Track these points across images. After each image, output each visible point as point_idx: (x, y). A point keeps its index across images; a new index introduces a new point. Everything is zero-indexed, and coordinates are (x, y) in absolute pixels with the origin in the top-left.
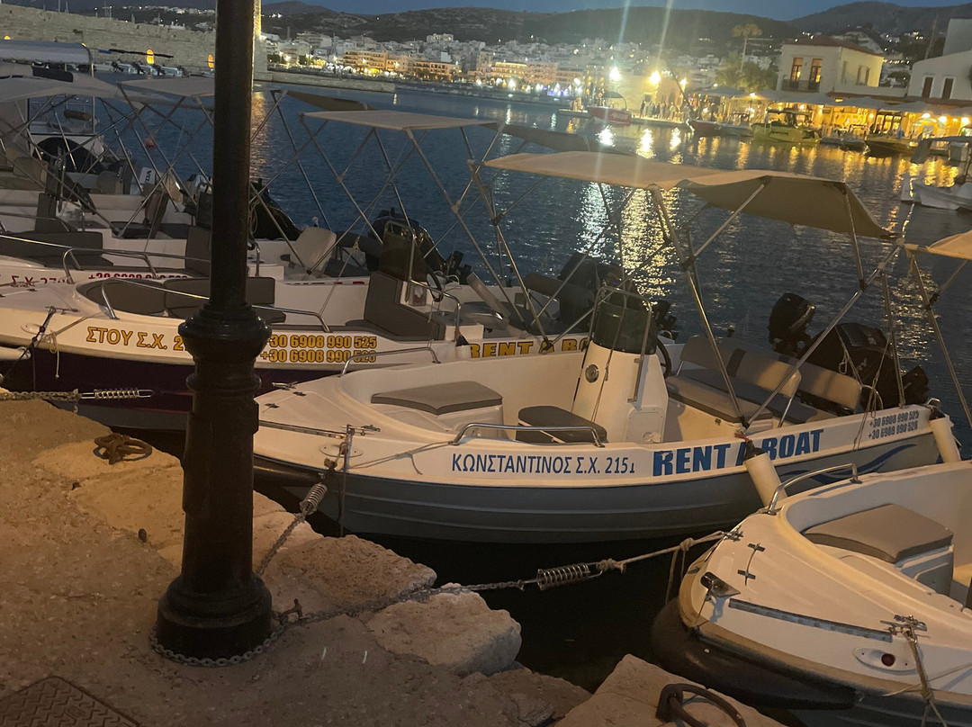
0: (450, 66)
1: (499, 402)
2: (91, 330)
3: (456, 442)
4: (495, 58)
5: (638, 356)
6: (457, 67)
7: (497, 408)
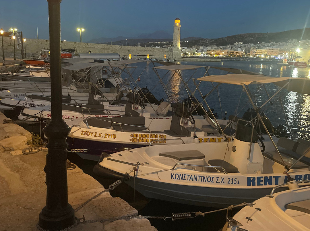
0: (241, 52)
1: (204, 157)
2: (82, 131)
3: (173, 169)
4: (257, 48)
5: (249, 143)
6: (244, 52)
7: (202, 159)
